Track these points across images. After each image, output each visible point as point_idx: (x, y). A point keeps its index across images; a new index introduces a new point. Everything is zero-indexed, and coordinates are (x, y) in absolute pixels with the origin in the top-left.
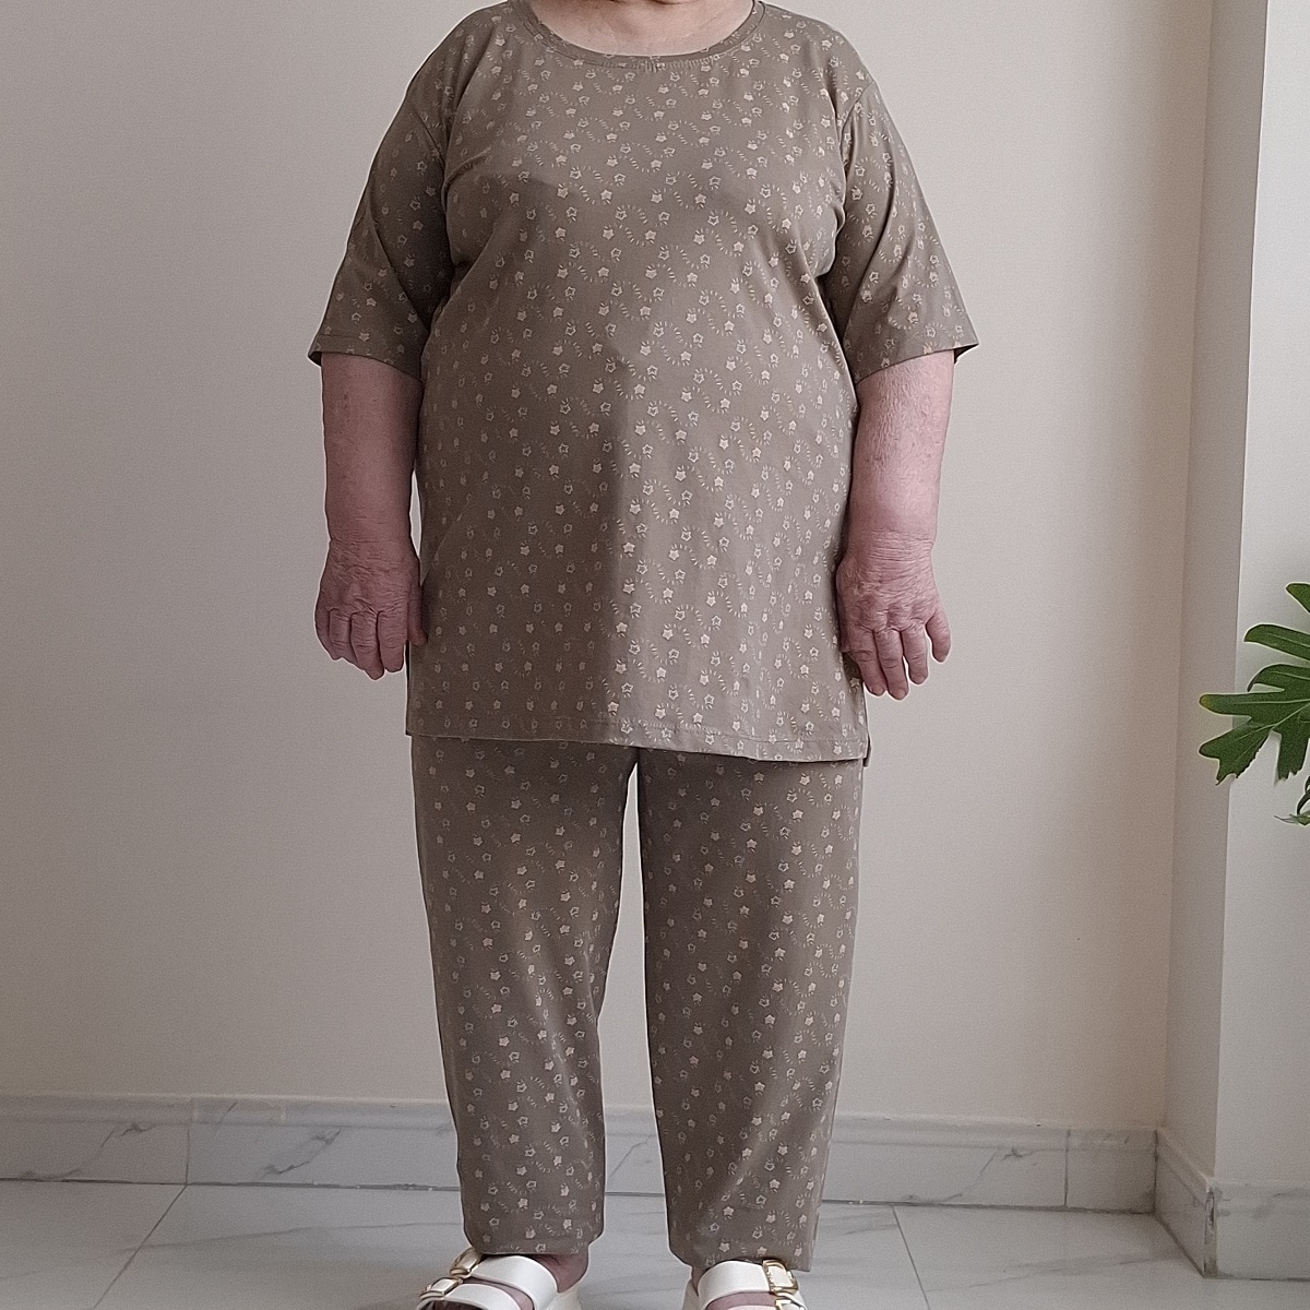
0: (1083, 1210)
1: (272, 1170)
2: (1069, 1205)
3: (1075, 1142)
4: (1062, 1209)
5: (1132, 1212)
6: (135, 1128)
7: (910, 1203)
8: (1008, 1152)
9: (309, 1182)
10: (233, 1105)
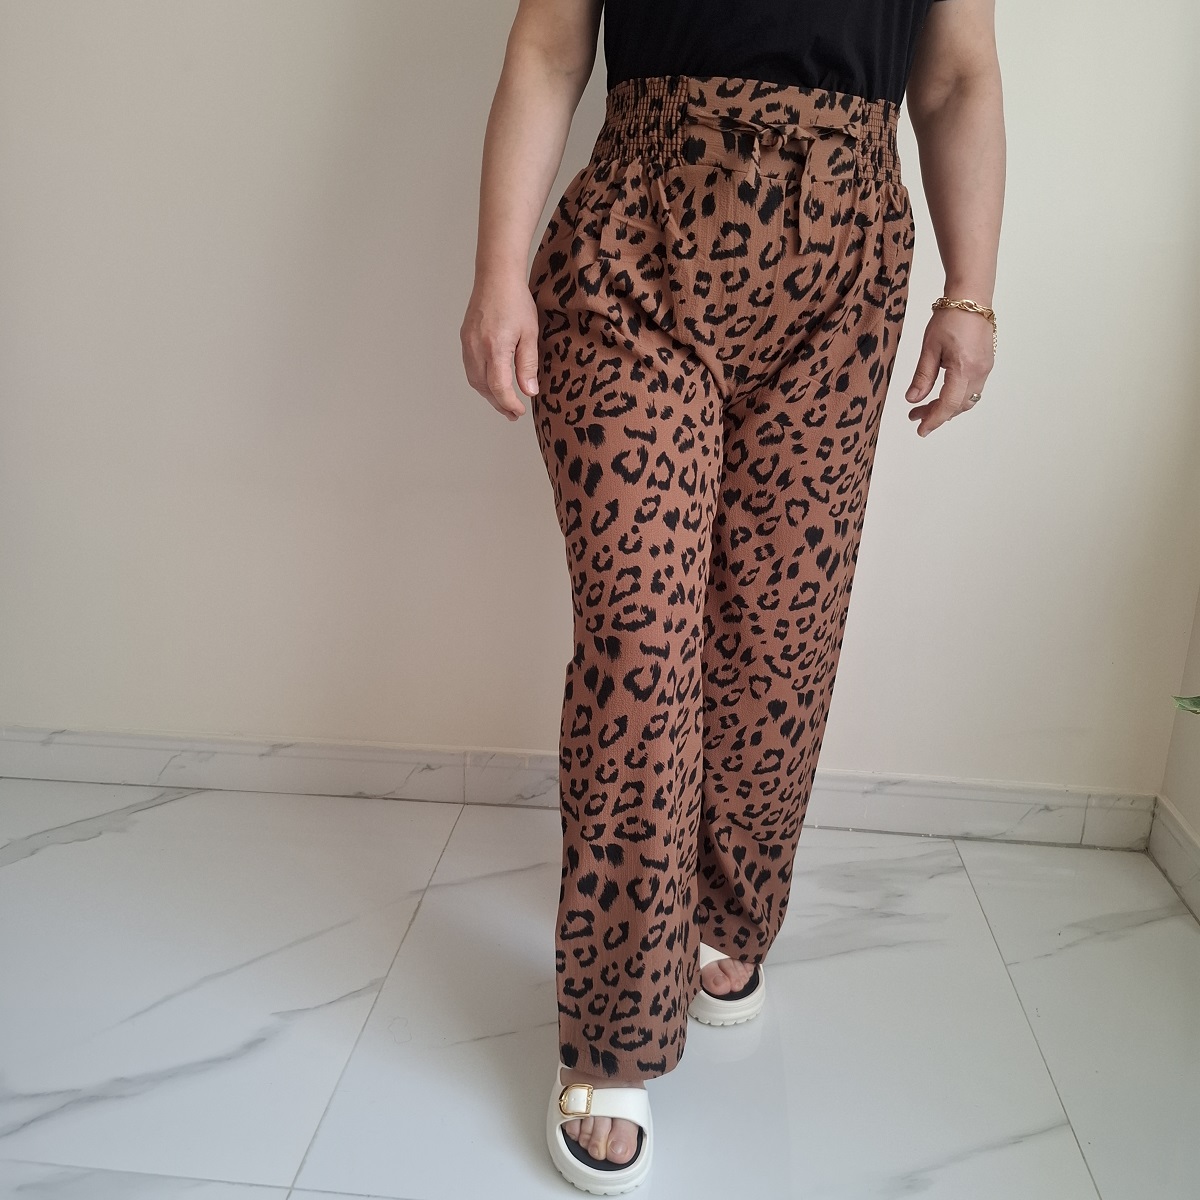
0: (1095, 847)
2: (1084, 843)
3: (1093, 802)
4: (1079, 846)
5: (1130, 850)
6: (429, 767)
8: (1042, 807)
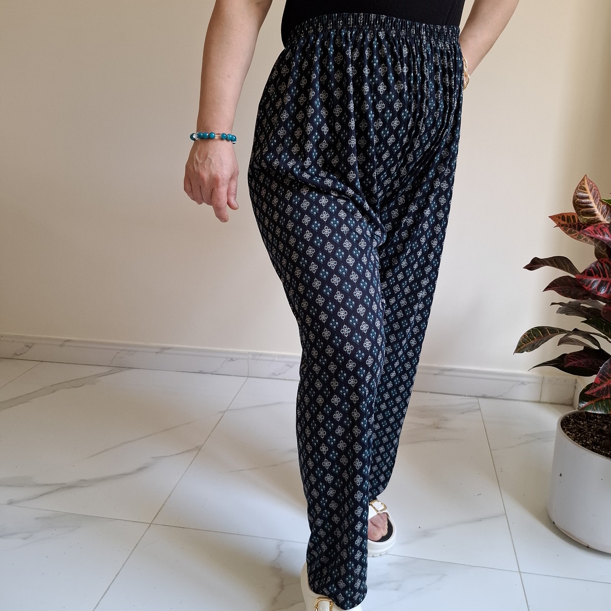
0: (546, 403)
1: (274, 374)
2: (541, 401)
3: (545, 381)
4: (539, 402)
5: (564, 404)
6: (232, 360)
7: (484, 397)
8: (521, 383)
9: (286, 378)
10: (261, 355)
